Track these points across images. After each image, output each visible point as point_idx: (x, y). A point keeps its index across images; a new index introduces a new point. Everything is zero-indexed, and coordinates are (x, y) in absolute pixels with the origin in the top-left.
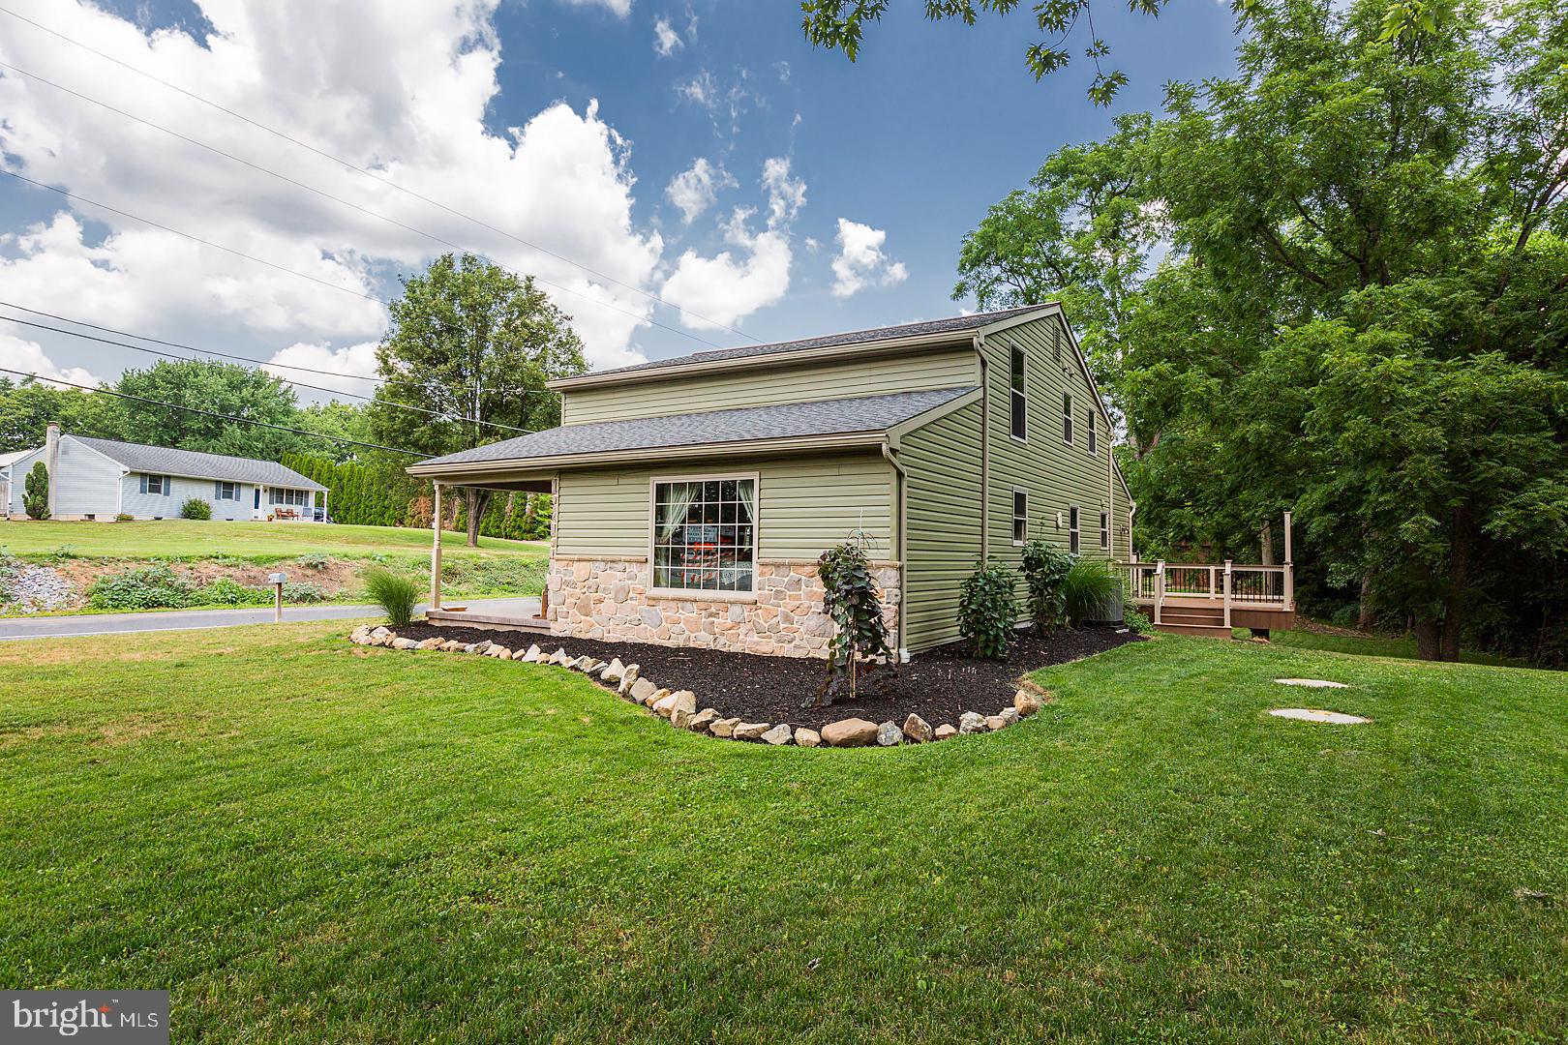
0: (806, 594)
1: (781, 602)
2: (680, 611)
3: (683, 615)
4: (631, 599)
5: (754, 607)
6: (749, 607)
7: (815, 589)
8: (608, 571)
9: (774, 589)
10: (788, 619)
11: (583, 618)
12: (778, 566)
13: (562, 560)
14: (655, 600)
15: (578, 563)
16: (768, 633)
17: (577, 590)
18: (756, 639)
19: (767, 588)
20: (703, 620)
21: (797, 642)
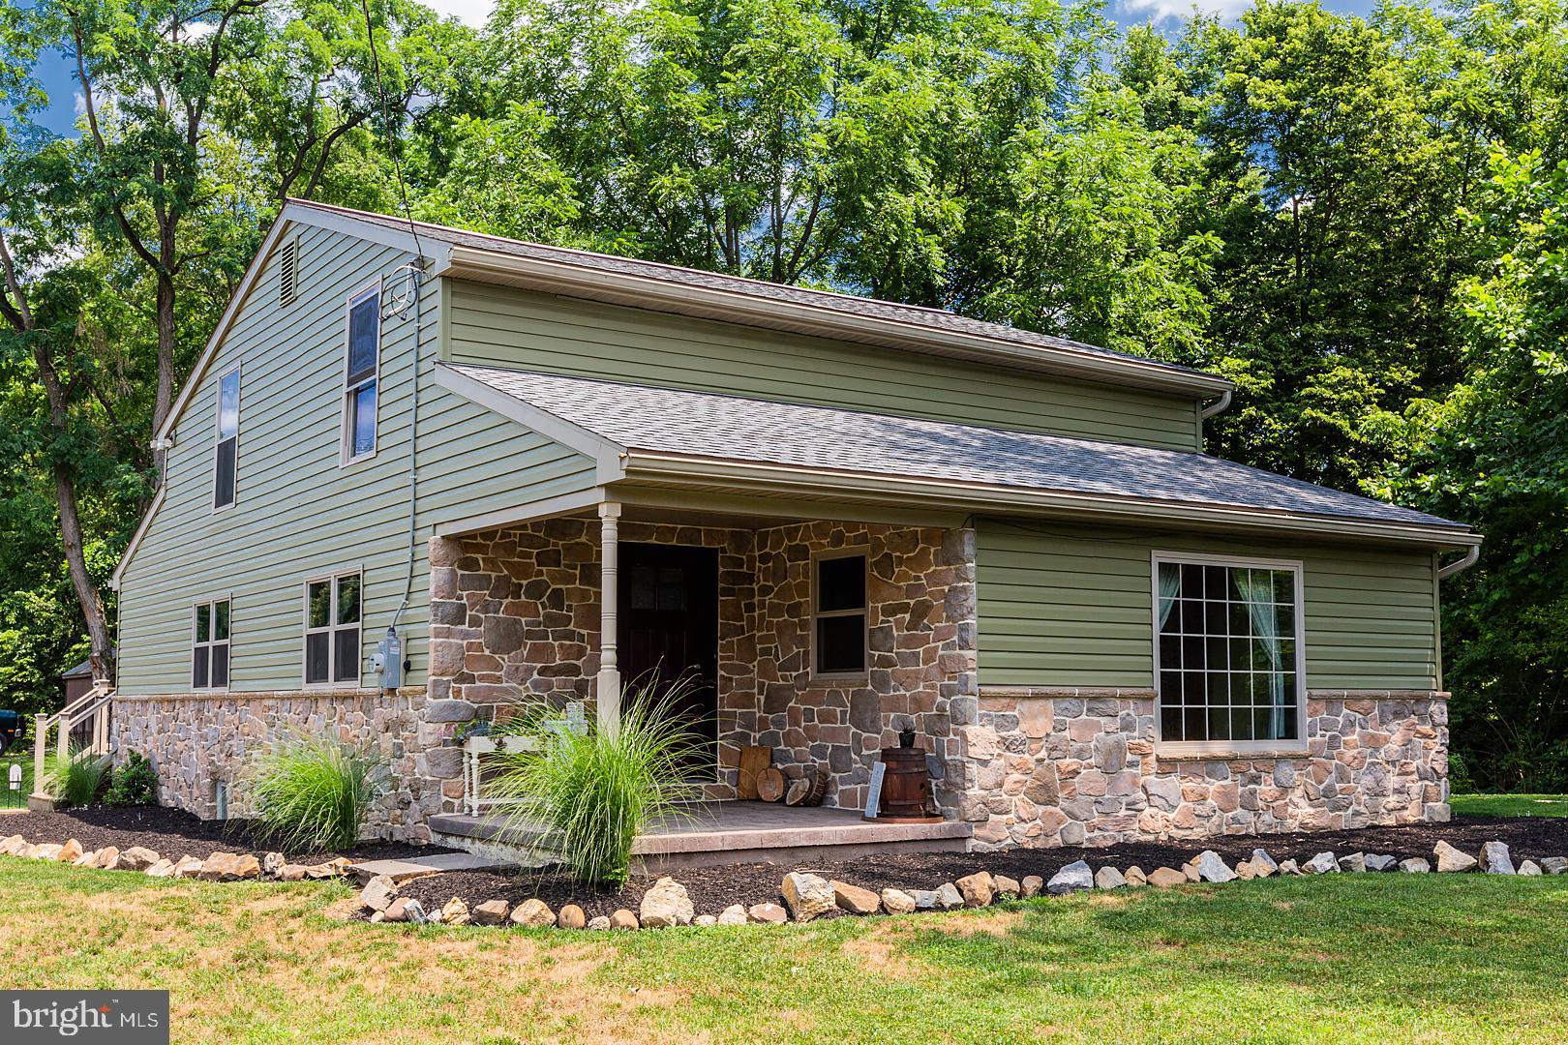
0: (1362, 738)
1: (1335, 752)
2: (1207, 779)
3: (1213, 786)
4: (1132, 764)
5: (1306, 762)
6: (1301, 763)
7: (1370, 731)
8: (1084, 717)
9: (1328, 734)
10: (1343, 777)
11: (1041, 809)
12: (1329, 700)
13: (996, 697)
14: (1167, 766)
15: (1027, 704)
16: (1323, 799)
17: (1027, 756)
18: (1312, 811)
19: (1319, 732)
20: (1240, 789)
21: (1354, 807)
